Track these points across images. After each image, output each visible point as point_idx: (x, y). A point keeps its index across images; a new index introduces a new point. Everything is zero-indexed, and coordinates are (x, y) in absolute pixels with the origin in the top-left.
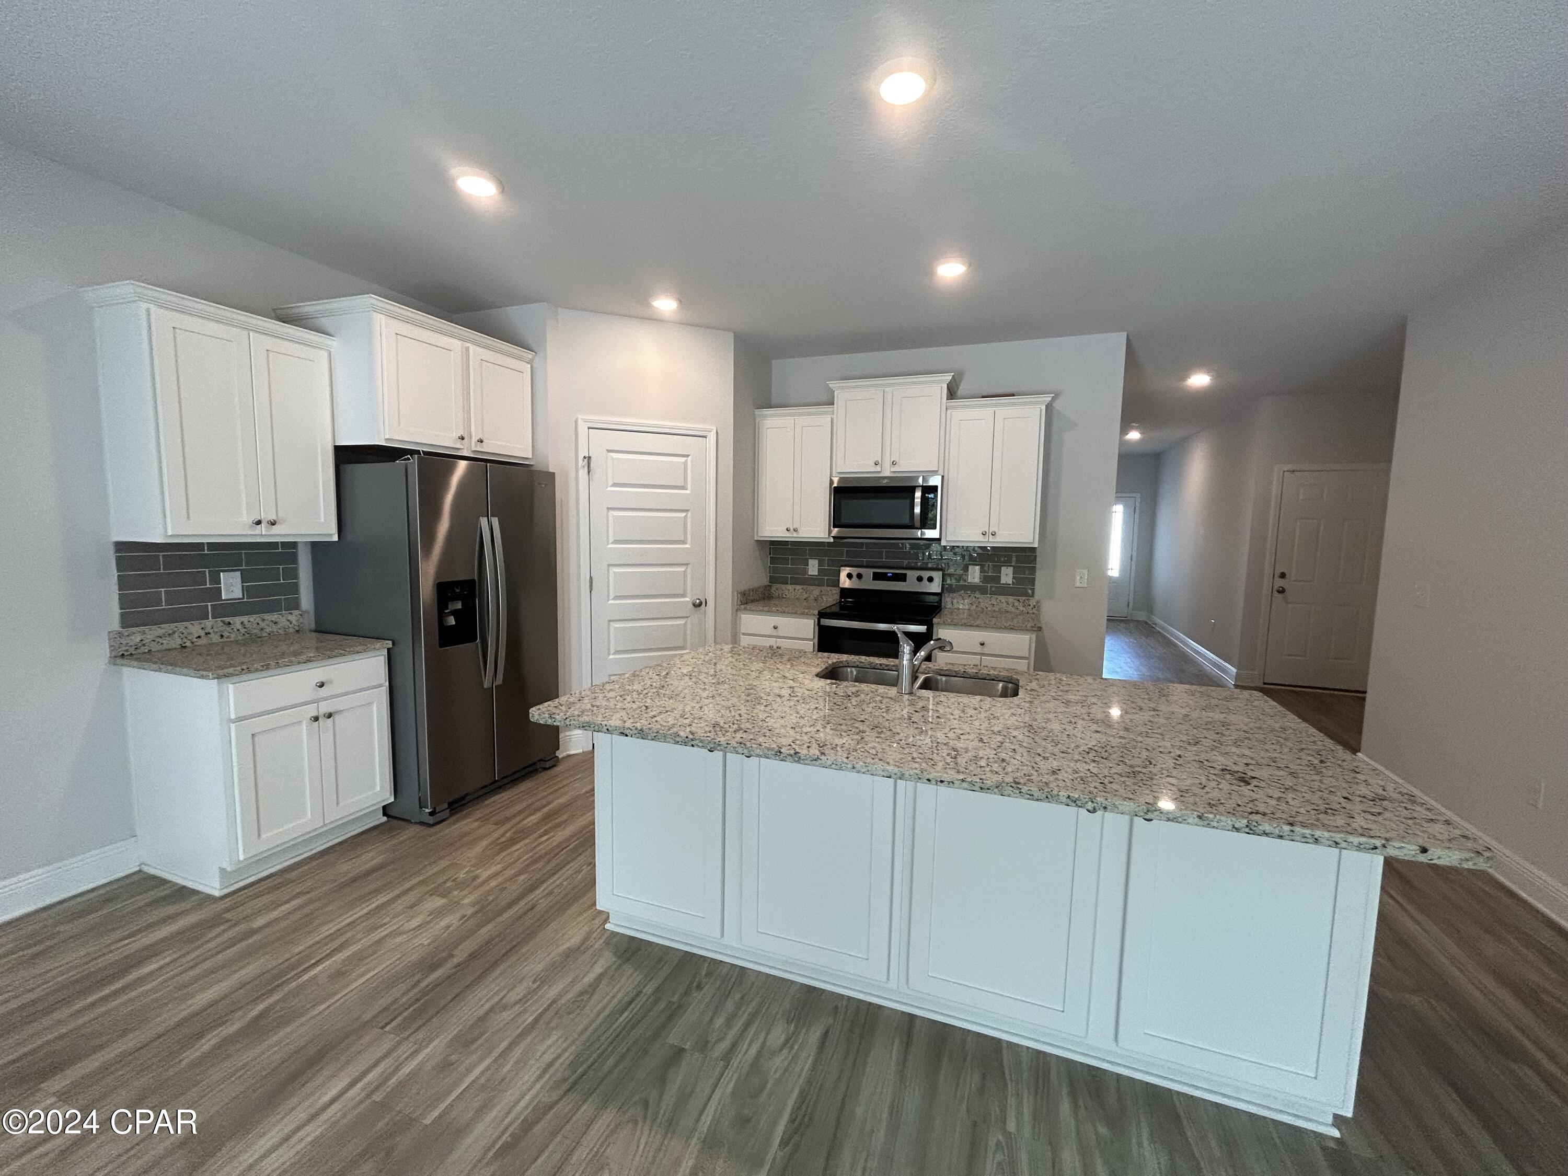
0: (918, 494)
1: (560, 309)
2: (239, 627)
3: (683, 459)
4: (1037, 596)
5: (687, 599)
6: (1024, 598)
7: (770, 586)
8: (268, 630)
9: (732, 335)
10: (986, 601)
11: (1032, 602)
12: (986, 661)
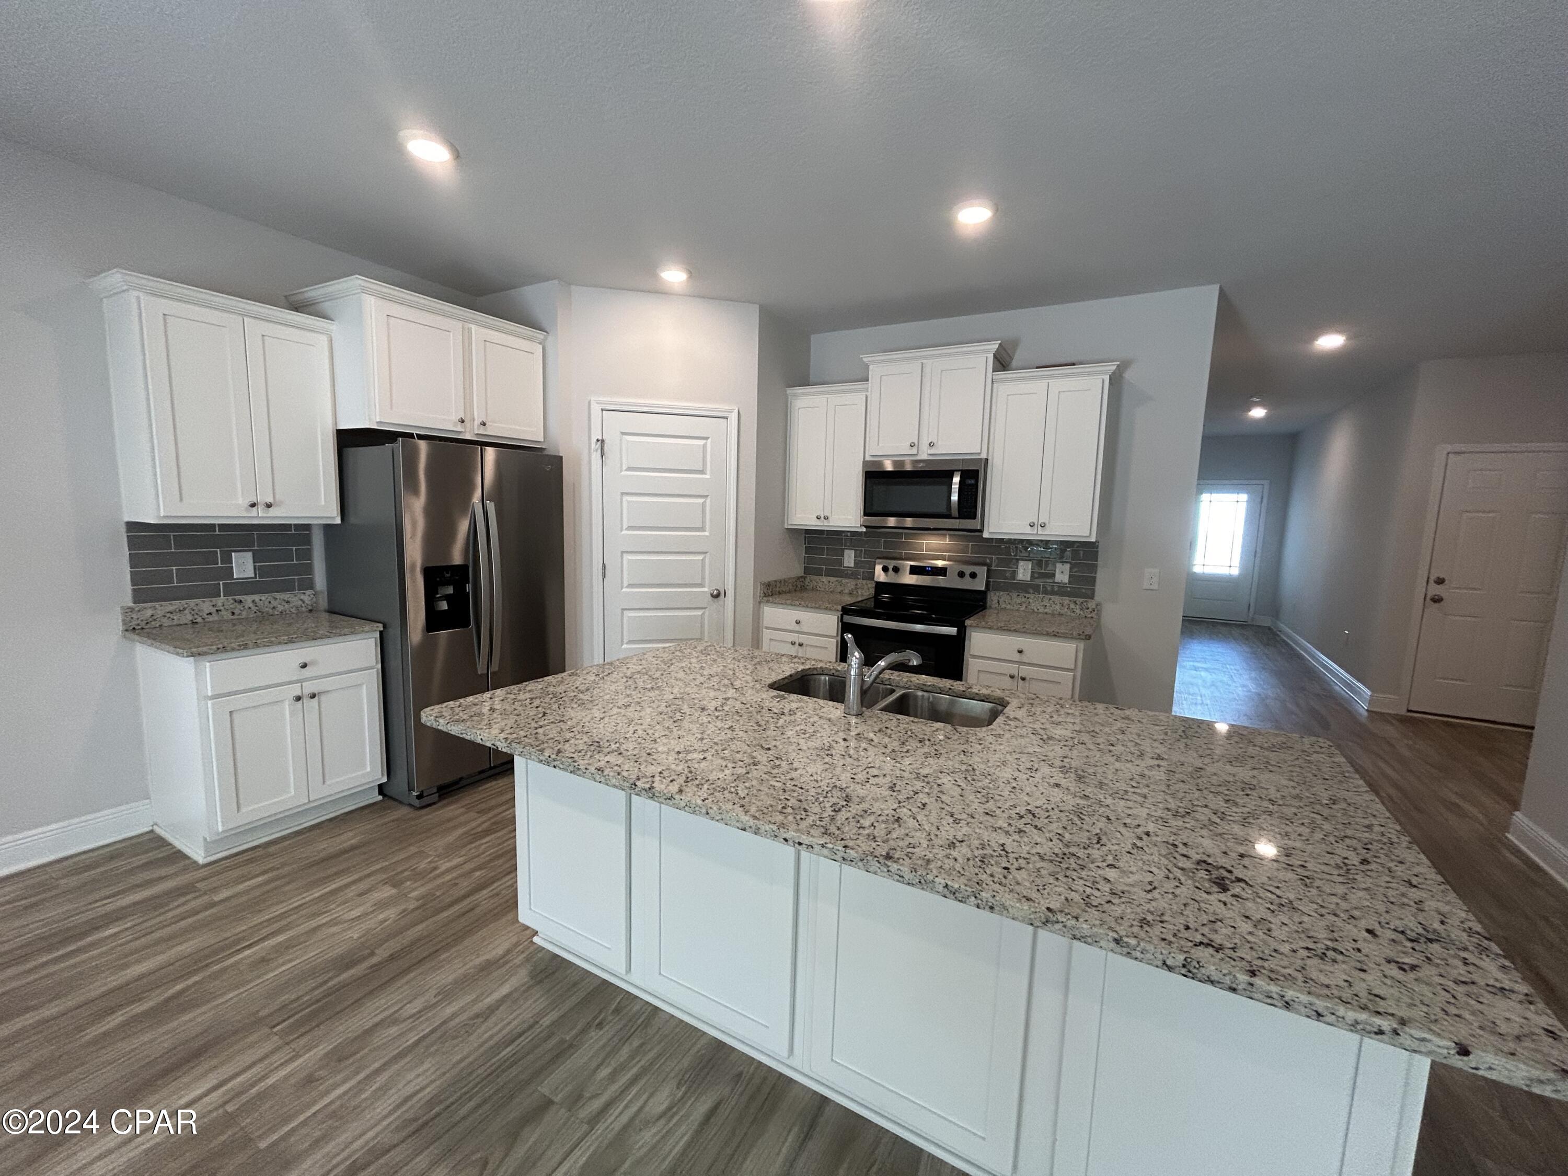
0: (956, 480)
1: (573, 287)
2: (251, 605)
3: (702, 442)
4: (1098, 597)
5: (706, 589)
6: (1081, 600)
7: (804, 578)
8: (280, 608)
9: (758, 306)
10: (1037, 603)
11: (1092, 605)
12: (1025, 671)
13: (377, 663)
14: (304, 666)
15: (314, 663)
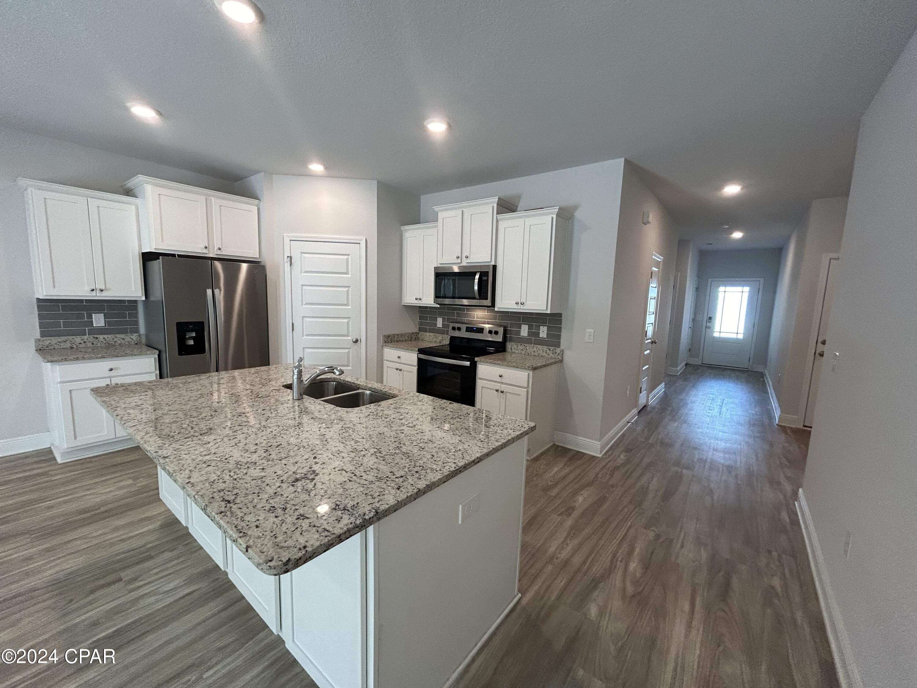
0: (477, 277)
1: (274, 176)
2: (103, 340)
3: (346, 257)
4: (562, 346)
5: (350, 338)
6: (553, 348)
7: (418, 333)
8: (119, 342)
9: (376, 182)
10: (530, 349)
11: (558, 351)
12: (503, 387)
13: (156, 370)
14: (111, 370)
15: (117, 369)
